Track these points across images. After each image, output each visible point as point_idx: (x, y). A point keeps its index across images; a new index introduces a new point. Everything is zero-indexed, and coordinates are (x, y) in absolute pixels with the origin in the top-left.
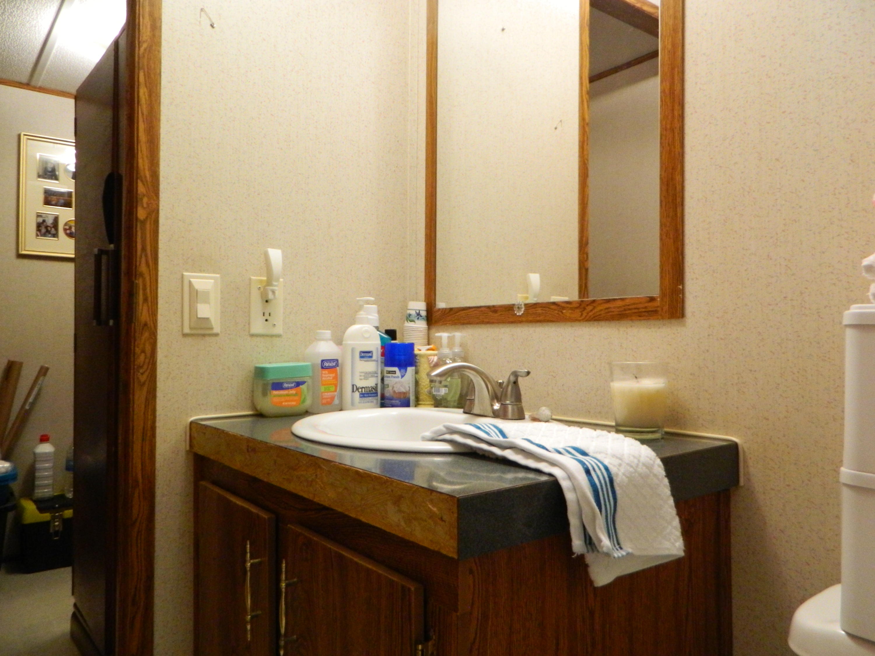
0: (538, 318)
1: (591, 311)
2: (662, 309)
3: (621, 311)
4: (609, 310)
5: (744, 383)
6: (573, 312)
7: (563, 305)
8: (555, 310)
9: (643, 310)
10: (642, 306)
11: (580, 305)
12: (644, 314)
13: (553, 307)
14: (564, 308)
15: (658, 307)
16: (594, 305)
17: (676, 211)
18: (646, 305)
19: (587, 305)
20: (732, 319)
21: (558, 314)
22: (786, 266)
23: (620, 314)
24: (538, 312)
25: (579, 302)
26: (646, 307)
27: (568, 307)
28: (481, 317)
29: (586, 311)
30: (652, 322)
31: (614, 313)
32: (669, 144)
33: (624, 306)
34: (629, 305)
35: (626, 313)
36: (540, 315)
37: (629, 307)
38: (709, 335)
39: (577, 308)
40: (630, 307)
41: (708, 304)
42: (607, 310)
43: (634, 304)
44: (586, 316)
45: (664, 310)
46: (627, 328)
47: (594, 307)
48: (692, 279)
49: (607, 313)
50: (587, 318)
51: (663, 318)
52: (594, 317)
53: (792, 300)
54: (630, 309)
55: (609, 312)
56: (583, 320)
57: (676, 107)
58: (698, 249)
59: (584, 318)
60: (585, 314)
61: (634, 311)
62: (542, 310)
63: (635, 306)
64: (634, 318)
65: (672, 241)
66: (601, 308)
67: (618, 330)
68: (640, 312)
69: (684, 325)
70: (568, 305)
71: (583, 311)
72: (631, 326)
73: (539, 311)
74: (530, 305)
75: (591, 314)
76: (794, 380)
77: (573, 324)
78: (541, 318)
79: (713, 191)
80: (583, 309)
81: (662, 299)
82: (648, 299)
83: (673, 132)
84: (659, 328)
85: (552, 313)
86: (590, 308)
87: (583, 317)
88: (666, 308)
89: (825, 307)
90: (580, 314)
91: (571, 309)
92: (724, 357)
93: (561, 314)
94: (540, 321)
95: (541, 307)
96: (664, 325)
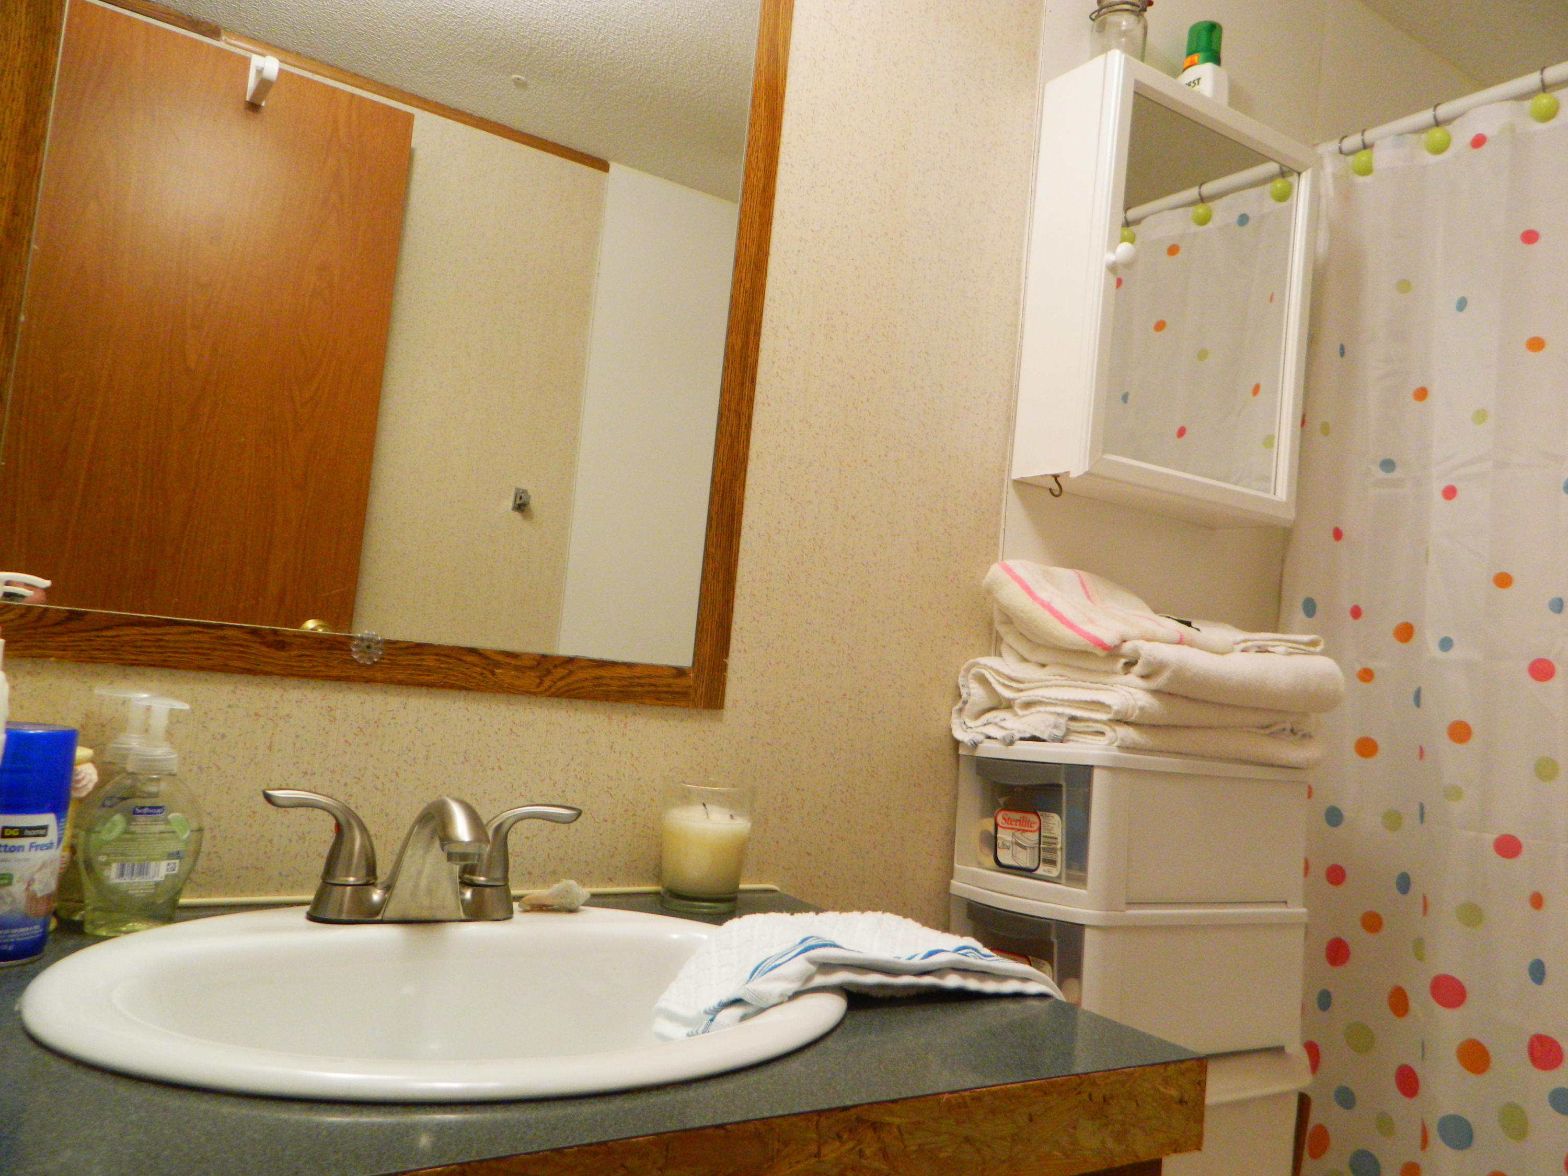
0: (425, 678)
1: (562, 678)
2: (696, 692)
3: (624, 686)
4: (600, 681)
5: (788, 807)
6: (520, 674)
7: (501, 658)
8: (475, 665)
9: (665, 689)
10: (664, 682)
11: (539, 664)
12: (663, 695)
13: (471, 658)
14: (498, 665)
15: (690, 687)
16: (570, 667)
17: (731, 541)
18: (671, 681)
19: (555, 667)
20: (783, 716)
21: (482, 674)
22: (849, 654)
23: (622, 692)
24: (424, 663)
25: (538, 658)
26: (669, 685)
27: (509, 664)
28: (217, 653)
29: (550, 678)
30: (671, 710)
31: (610, 688)
32: (731, 434)
33: (630, 678)
34: (638, 678)
35: (632, 691)
36: (429, 671)
37: (640, 681)
38: (752, 738)
39: (531, 668)
40: (642, 681)
41: (756, 691)
42: (597, 680)
43: (649, 676)
44: (550, 687)
45: (699, 693)
46: (626, 717)
47: (570, 673)
48: (739, 651)
49: (595, 686)
50: (553, 690)
51: (695, 706)
52: (568, 691)
53: (850, 699)
54: (641, 685)
55: (600, 685)
56: (541, 693)
57: (747, 384)
58: (751, 607)
59: (546, 690)
60: (547, 683)
61: (647, 689)
62: (437, 660)
63: (652, 681)
64: (647, 701)
65: (721, 585)
66: (587, 676)
67: (610, 718)
68: (661, 692)
69: (720, 720)
70: (508, 660)
71: (545, 676)
72: (635, 714)
73: (430, 661)
74: (402, 645)
75: (559, 684)
76: (842, 801)
77: (513, 698)
78: (432, 678)
79: (779, 530)
80: (545, 673)
81: (697, 677)
82: (675, 671)
83: (740, 418)
84: (682, 720)
85: (466, 671)
86: (561, 672)
87: (542, 689)
88: (702, 690)
89: (880, 712)
90: (538, 681)
91: (517, 668)
92: (768, 770)
93: (490, 676)
94: (430, 685)
95: (437, 655)
96: (689, 717)
